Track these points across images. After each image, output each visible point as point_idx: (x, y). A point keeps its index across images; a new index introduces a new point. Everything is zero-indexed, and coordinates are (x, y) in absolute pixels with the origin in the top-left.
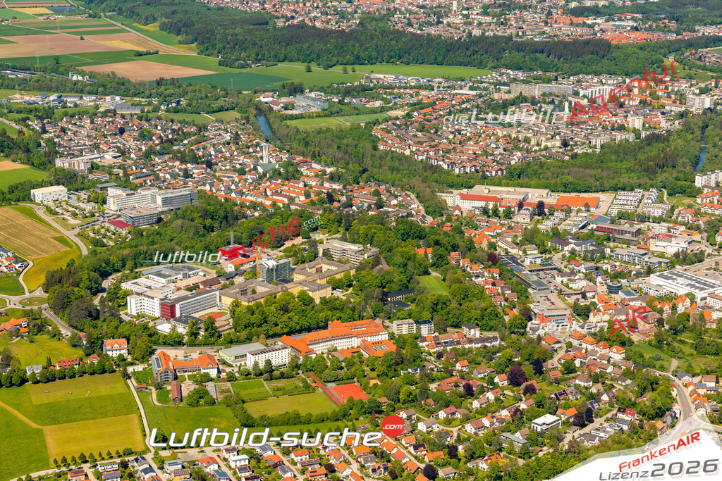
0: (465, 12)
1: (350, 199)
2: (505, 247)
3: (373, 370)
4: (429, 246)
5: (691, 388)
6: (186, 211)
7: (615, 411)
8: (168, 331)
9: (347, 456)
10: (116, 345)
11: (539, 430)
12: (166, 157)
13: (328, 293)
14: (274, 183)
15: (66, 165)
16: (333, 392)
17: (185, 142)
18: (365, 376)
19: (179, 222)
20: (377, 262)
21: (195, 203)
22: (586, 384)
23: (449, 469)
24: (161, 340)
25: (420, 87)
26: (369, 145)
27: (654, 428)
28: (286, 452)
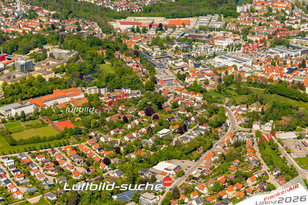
1: (63, 27)
2: (143, 47)
3: (77, 113)
4: (104, 49)
5: (235, 111)
7: (198, 125)
9: (65, 156)
11: (161, 137)
13: (53, 75)
14: (24, 21)
16: (57, 125)
18: (73, 116)
20: (77, 58)
22: (183, 113)
23: (116, 159)
27: (217, 132)
28: (34, 157)
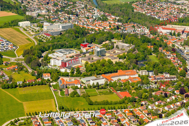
1: (124, 28)
2: (178, 46)
3: (133, 87)
4: (152, 45)
6: (70, 31)
8: (64, 71)
9: (124, 116)
10: (47, 75)
12: (63, 12)
13: (117, 60)
14: (99, 22)
15: (30, 14)
16: (120, 94)
17: (69, 7)
18: (130, 89)
19: (67, 34)
20: (134, 50)
21: (73, 28)
24: (62, 74)
26: (131, 10)
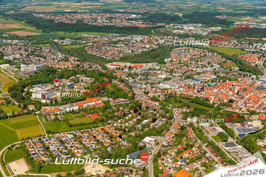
0: (102, 19)
1: (83, 66)
2: (124, 77)
3: (100, 110)
4: (107, 78)
5: (177, 111)
6: (43, 70)
7: (161, 118)
8: (45, 102)
9: (98, 133)
10: (31, 106)
11: (144, 124)
12: (33, 56)
13: (84, 91)
14: (63, 62)
15: (7, 58)
16: (91, 117)
17: (37, 52)
18: (98, 112)
19: (41, 73)
20: (95, 82)
21: (45, 68)
22: (152, 112)
23: (125, 135)
24: (43, 105)
25: (94, 38)
26: (85, 52)
27: (171, 122)
28: (82, 133)
